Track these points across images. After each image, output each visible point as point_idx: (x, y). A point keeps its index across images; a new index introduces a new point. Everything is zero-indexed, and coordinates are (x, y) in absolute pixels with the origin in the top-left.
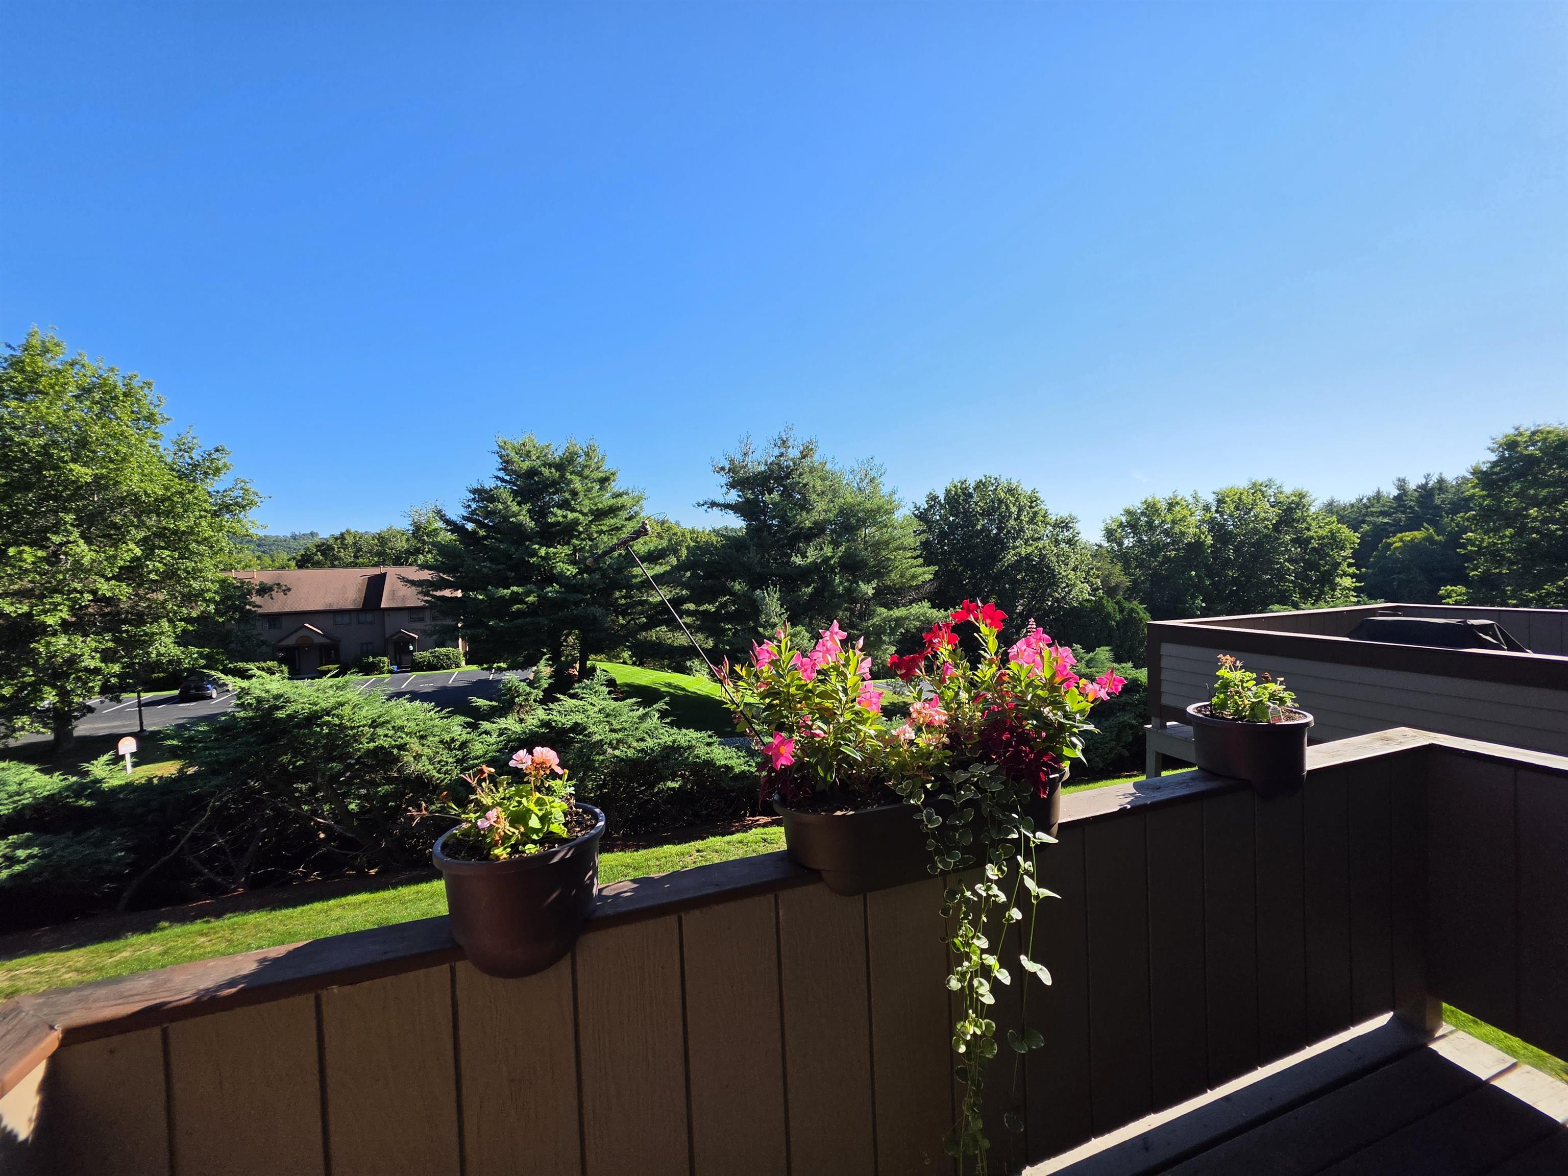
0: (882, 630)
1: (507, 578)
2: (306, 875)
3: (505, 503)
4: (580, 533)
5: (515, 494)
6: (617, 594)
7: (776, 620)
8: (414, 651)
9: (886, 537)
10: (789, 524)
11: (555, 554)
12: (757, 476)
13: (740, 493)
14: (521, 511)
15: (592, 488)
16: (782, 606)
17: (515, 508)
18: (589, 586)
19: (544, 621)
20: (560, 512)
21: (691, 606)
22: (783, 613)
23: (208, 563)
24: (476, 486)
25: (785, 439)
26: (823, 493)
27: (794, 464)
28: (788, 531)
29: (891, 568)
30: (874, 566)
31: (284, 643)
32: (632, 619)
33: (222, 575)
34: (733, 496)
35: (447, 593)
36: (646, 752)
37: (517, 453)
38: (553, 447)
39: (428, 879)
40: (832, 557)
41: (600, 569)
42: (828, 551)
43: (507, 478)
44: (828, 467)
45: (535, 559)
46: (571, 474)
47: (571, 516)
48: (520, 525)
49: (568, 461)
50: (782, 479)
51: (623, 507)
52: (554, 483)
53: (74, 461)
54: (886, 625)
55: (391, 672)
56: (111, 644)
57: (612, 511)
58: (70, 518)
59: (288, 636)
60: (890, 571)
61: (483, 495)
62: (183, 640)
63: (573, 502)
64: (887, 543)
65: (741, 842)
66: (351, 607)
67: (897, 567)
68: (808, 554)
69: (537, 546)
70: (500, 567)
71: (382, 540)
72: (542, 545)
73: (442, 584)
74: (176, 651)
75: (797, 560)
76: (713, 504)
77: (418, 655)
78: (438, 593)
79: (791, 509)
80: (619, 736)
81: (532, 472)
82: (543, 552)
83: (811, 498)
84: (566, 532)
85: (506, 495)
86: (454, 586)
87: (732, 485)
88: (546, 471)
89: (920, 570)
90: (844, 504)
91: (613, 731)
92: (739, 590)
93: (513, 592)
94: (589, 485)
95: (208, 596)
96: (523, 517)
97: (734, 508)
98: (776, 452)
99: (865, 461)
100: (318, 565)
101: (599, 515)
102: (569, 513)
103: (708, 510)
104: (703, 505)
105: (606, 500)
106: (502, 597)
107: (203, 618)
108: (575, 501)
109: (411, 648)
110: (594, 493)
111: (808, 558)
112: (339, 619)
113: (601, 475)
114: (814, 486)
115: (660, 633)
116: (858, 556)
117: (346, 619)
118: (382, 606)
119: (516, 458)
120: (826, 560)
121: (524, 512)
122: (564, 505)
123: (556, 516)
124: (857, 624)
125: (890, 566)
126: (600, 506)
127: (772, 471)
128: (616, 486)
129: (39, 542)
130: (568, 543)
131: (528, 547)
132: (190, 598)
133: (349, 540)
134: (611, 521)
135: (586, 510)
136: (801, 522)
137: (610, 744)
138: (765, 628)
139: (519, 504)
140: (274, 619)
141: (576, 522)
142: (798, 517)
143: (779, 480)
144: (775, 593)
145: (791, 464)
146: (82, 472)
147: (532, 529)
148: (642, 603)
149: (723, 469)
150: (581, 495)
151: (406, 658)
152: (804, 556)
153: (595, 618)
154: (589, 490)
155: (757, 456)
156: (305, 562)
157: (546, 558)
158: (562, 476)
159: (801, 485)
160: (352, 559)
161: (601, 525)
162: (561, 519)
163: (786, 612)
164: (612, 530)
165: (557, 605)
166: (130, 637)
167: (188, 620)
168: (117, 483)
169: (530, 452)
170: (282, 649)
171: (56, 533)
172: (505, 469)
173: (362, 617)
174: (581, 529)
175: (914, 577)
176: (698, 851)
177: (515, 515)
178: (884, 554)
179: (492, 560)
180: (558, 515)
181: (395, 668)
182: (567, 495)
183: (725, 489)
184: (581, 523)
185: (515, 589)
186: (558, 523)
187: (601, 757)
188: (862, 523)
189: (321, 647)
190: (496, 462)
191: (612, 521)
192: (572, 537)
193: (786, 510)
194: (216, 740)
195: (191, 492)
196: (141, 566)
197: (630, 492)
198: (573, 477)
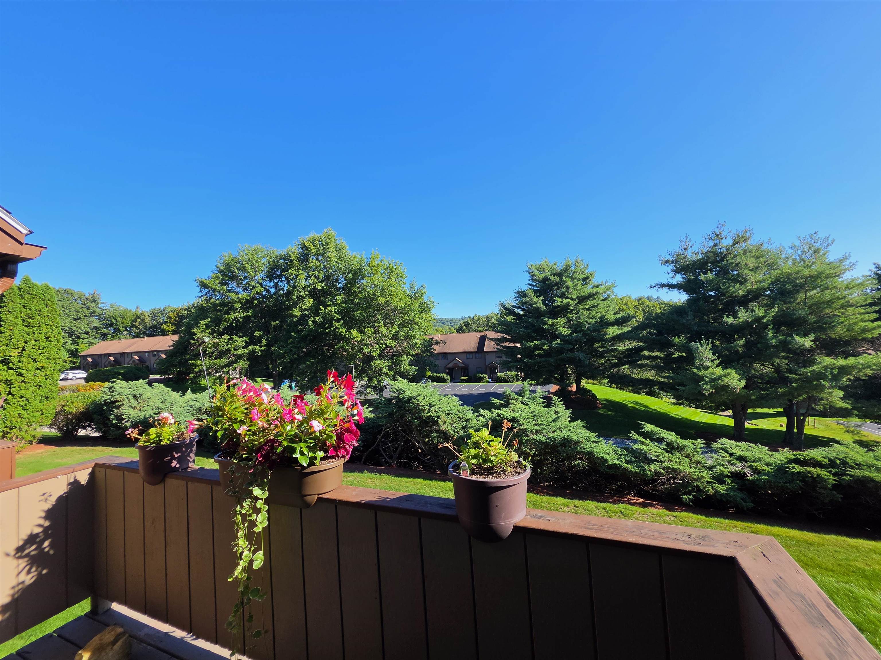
0: (823, 376)
1: (533, 337)
2: (418, 467)
3: (530, 297)
4: (572, 310)
5: (535, 292)
6: (596, 345)
7: (709, 364)
8: (497, 372)
9: (828, 297)
10: (724, 295)
11: (557, 323)
12: (696, 262)
13: (684, 276)
14: (538, 301)
15: (578, 284)
16: (714, 354)
17: (535, 299)
18: (576, 341)
19: (551, 360)
20: (559, 300)
21: (646, 353)
22: (715, 359)
23: (418, 332)
24: (518, 290)
25: (718, 233)
26: (757, 268)
27: (728, 250)
28: (723, 299)
29: (834, 324)
30: (815, 322)
31: (448, 366)
32: (608, 360)
33: (424, 337)
34: (679, 279)
35: (506, 344)
36: (551, 440)
37: (538, 270)
38: (558, 264)
39: (444, 480)
40: (764, 317)
41: (583, 330)
42: (760, 313)
43: (534, 284)
44: (764, 247)
45: (546, 326)
46: (566, 278)
47: (565, 301)
48: (538, 308)
49: (565, 271)
50: (718, 262)
51: (597, 293)
52: (557, 284)
53: (381, 296)
54: (827, 372)
55: (488, 382)
56: (391, 364)
57: (591, 296)
58: (380, 317)
59: (449, 364)
60: (834, 326)
61: (521, 294)
62: (411, 364)
63: (566, 293)
64: (830, 303)
65: (604, 509)
66: (472, 350)
67: (842, 323)
68: (740, 315)
69: (546, 319)
70: (529, 331)
71: (488, 318)
72: (549, 318)
73: (505, 340)
74: (408, 367)
75: (730, 320)
76: (662, 286)
77: (499, 375)
78: (503, 344)
79: (724, 283)
80: (538, 428)
81: (546, 279)
82: (550, 322)
83: (744, 273)
84: (563, 310)
85: (531, 293)
86: (510, 341)
87: (677, 271)
88: (552, 278)
89: (870, 325)
90: (780, 274)
91: (536, 425)
92: (679, 342)
93: (535, 344)
94: (577, 282)
95: (418, 346)
96: (539, 303)
97: (679, 287)
98: (711, 244)
99: (808, 237)
100: (463, 331)
101: (582, 299)
102: (564, 299)
103: (659, 289)
104: (655, 287)
105: (588, 290)
106: (530, 347)
107: (417, 355)
108: (568, 292)
109: (496, 371)
110: (580, 286)
111: (739, 318)
112: (468, 355)
113: (585, 276)
114: (746, 264)
115: (626, 369)
116: (795, 315)
117: (471, 356)
118: (485, 350)
119: (536, 272)
120: (758, 320)
121: (540, 301)
122: (562, 296)
123: (557, 302)
124: (796, 370)
125: (833, 322)
126: (583, 294)
127: (709, 258)
128: (595, 281)
129: (373, 327)
130: (565, 316)
131: (542, 320)
132: (413, 346)
133: (476, 319)
134: (590, 303)
135: (574, 297)
136: (734, 292)
137: (532, 431)
138: (699, 369)
139: (537, 297)
140: (445, 355)
141: (568, 305)
142: (731, 288)
143: (715, 263)
144: (708, 344)
145: (725, 251)
146: (382, 300)
147: (544, 310)
148: (613, 350)
149: (667, 261)
150: (571, 289)
151: (495, 376)
152: (735, 317)
153: (580, 359)
154: (577, 285)
155: (696, 249)
156: (460, 330)
157: (552, 325)
158: (561, 280)
159: (734, 265)
160: (476, 328)
161: (585, 305)
162: (559, 303)
163: (718, 359)
164: (592, 307)
165: (559, 351)
166: (396, 361)
167: (413, 356)
168: (391, 303)
169: (544, 268)
170: (448, 369)
171: (377, 323)
172: (532, 280)
173: (477, 355)
174: (572, 308)
175: (864, 330)
176: (575, 506)
177: (535, 303)
178: (827, 311)
179: (525, 328)
180: (558, 301)
181: (490, 380)
182: (563, 290)
183: (671, 275)
184: (571, 305)
185: (536, 342)
186: (558, 306)
187: (526, 438)
188: (799, 288)
189: (462, 368)
190: (527, 277)
191: (592, 302)
192: (568, 313)
193: (720, 285)
194: (385, 404)
195: (412, 304)
196: (398, 334)
197: (604, 283)
198: (567, 279)
